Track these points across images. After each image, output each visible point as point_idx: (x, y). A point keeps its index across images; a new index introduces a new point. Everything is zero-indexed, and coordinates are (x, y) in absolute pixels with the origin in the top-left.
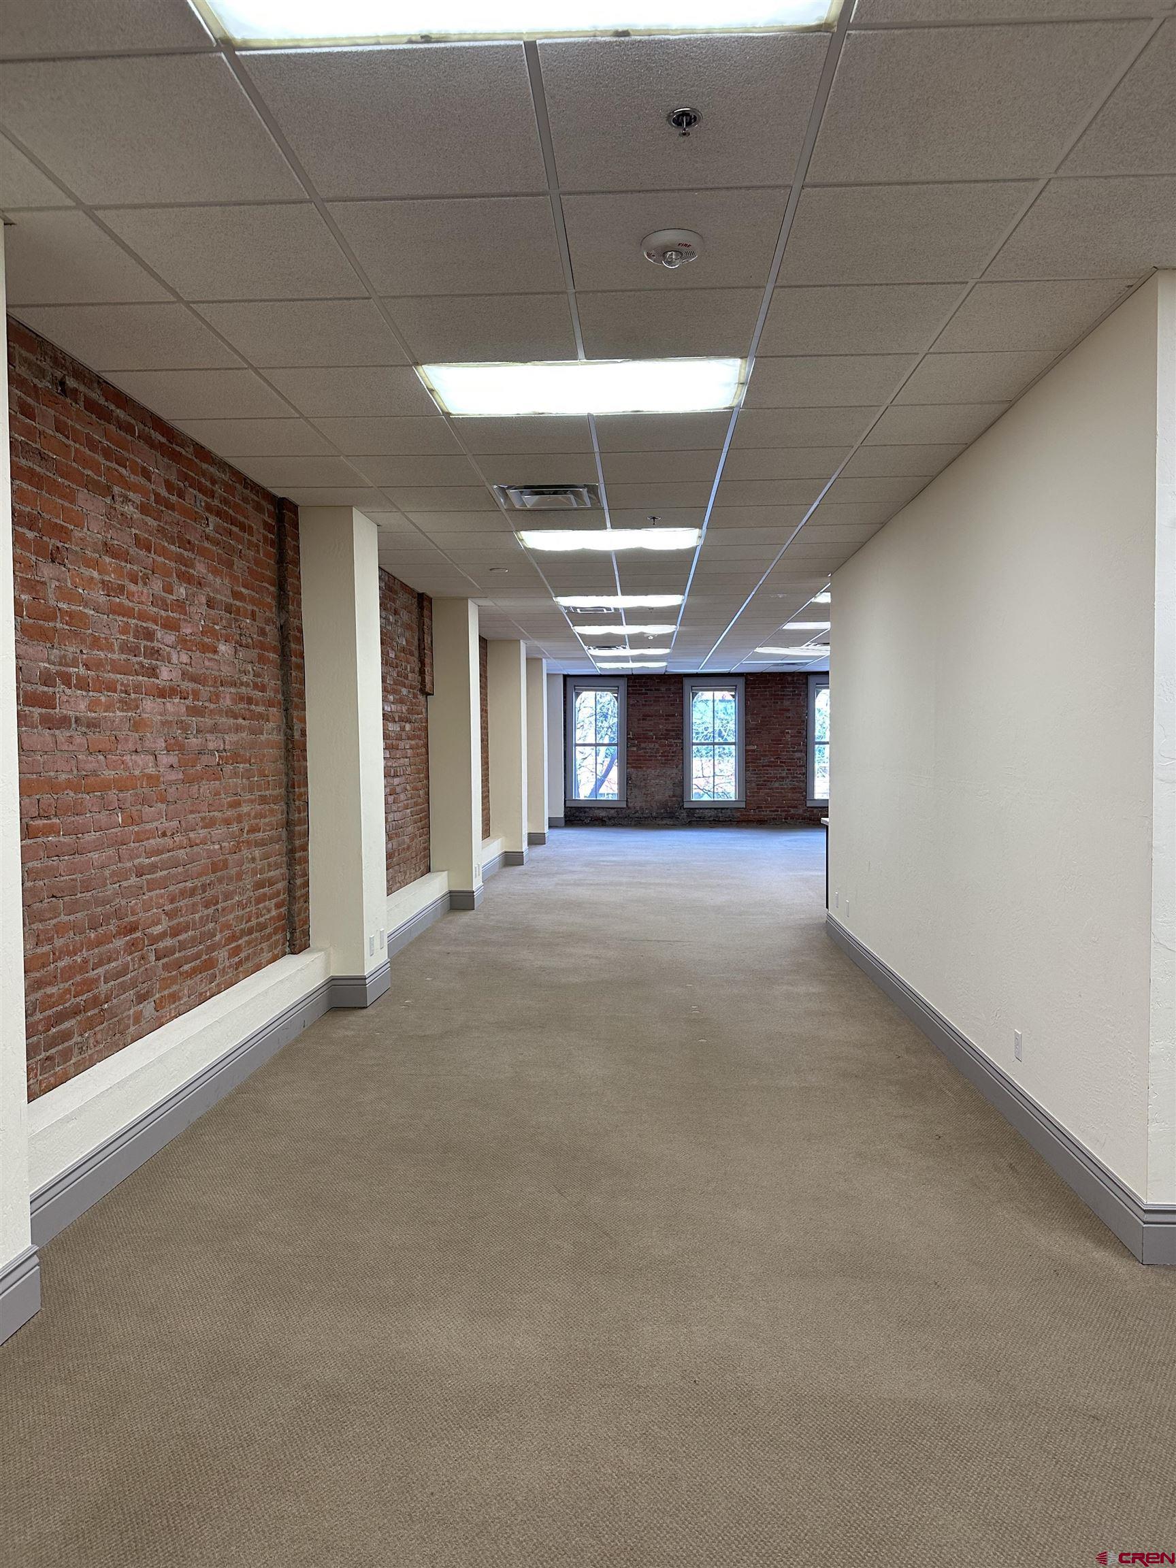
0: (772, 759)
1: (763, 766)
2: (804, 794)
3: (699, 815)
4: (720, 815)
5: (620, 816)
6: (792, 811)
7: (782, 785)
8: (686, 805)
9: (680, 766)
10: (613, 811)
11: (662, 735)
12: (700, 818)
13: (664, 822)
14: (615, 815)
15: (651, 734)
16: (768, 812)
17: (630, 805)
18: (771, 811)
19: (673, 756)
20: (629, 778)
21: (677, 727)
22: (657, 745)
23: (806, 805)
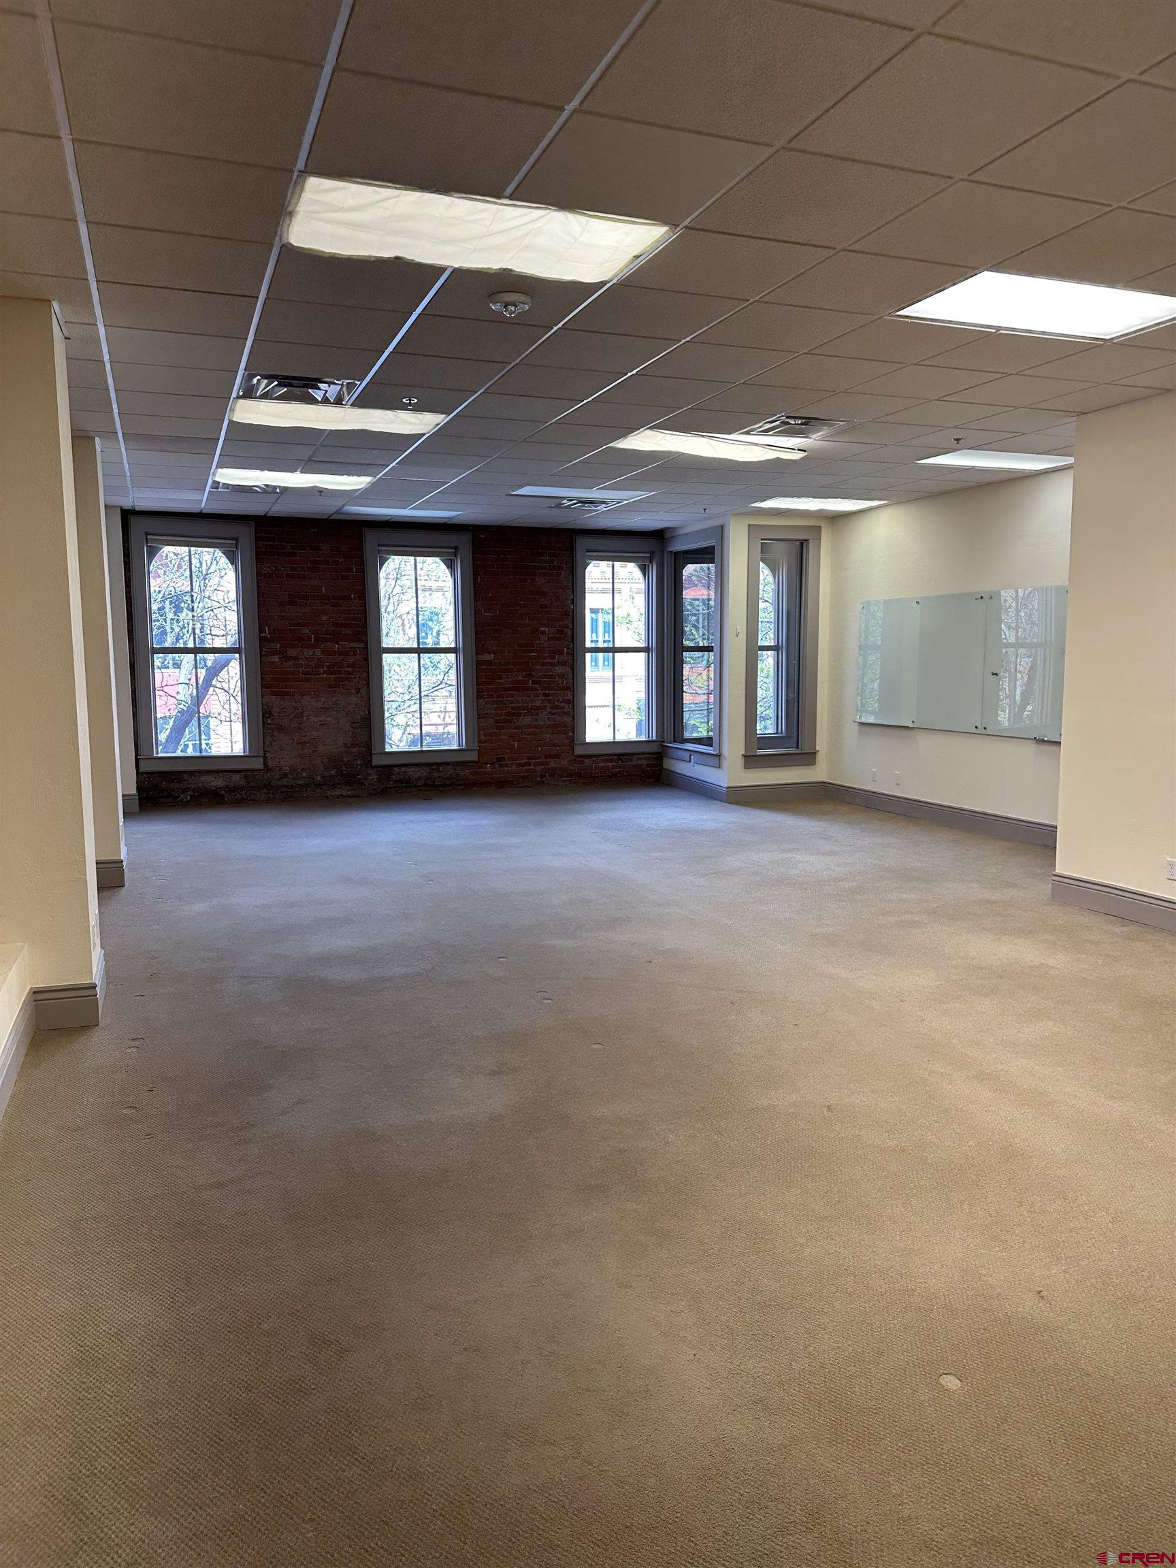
0: (520, 678)
1: (506, 689)
2: (571, 734)
3: (399, 777)
4: (436, 774)
5: (253, 784)
6: (553, 763)
7: (536, 720)
8: (377, 761)
9: (363, 691)
10: (238, 776)
11: (327, 633)
12: (401, 781)
13: (337, 792)
14: (242, 783)
15: (306, 630)
16: (514, 767)
17: (270, 763)
18: (519, 765)
19: (349, 673)
20: (267, 714)
21: (355, 619)
22: (318, 653)
23: (573, 753)
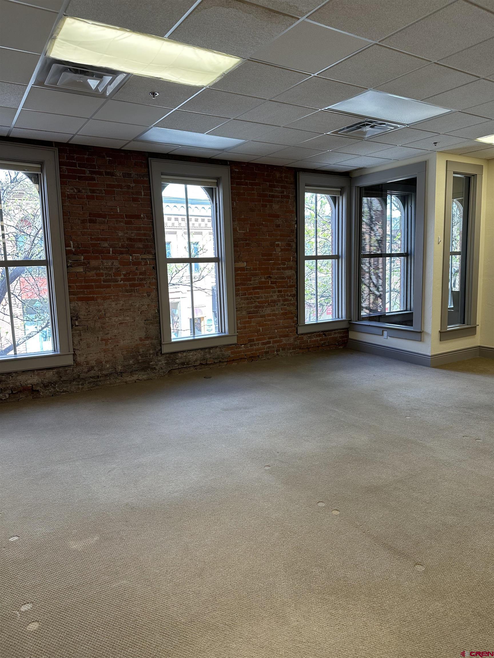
0: (263, 280)
1: (254, 288)
3: (182, 361)
4: (208, 356)
5: (64, 378)
6: (284, 341)
7: (274, 310)
8: (166, 349)
9: (153, 294)
10: (51, 373)
11: (123, 246)
12: (183, 364)
14: (55, 379)
15: (106, 245)
16: (260, 346)
17: (79, 359)
18: (264, 344)
19: (142, 280)
20: (75, 317)
21: (145, 235)
22: (116, 263)
23: (297, 332)
